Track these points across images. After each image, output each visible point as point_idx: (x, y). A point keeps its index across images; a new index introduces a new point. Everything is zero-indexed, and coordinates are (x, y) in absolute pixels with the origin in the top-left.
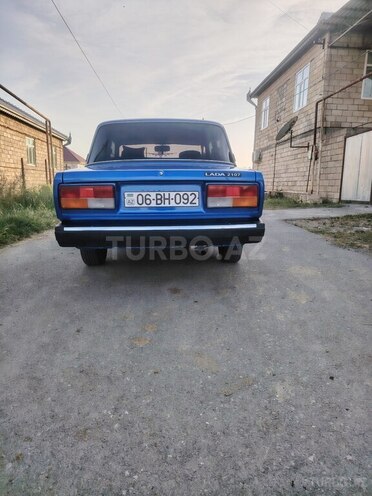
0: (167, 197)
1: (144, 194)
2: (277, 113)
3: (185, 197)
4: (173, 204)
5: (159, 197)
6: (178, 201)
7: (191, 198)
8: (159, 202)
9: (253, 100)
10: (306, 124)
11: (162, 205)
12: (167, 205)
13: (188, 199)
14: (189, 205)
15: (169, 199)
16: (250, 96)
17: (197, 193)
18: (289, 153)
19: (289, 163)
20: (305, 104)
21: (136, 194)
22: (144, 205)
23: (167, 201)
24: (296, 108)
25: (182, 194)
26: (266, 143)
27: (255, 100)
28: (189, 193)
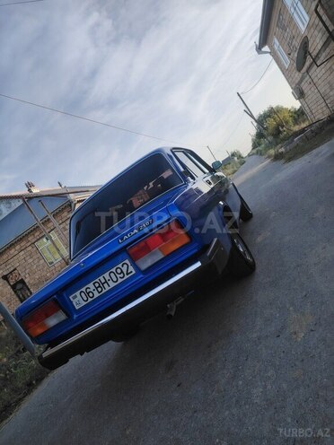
0: (103, 281)
1: (83, 289)
2: (289, 44)
3: (119, 271)
4: (112, 285)
5: (97, 285)
6: (115, 280)
7: (124, 269)
8: (100, 289)
9: (263, 49)
10: (320, 35)
11: (104, 291)
12: (107, 288)
13: (122, 272)
14: (126, 277)
15: (106, 282)
16: (259, 49)
17: (127, 261)
18: (323, 71)
19: (329, 79)
20: (307, 19)
21: (78, 293)
22: (90, 300)
23: (106, 285)
24: (303, 28)
25: (114, 270)
26: (298, 76)
27: (266, 48)
28: (120, 266)
